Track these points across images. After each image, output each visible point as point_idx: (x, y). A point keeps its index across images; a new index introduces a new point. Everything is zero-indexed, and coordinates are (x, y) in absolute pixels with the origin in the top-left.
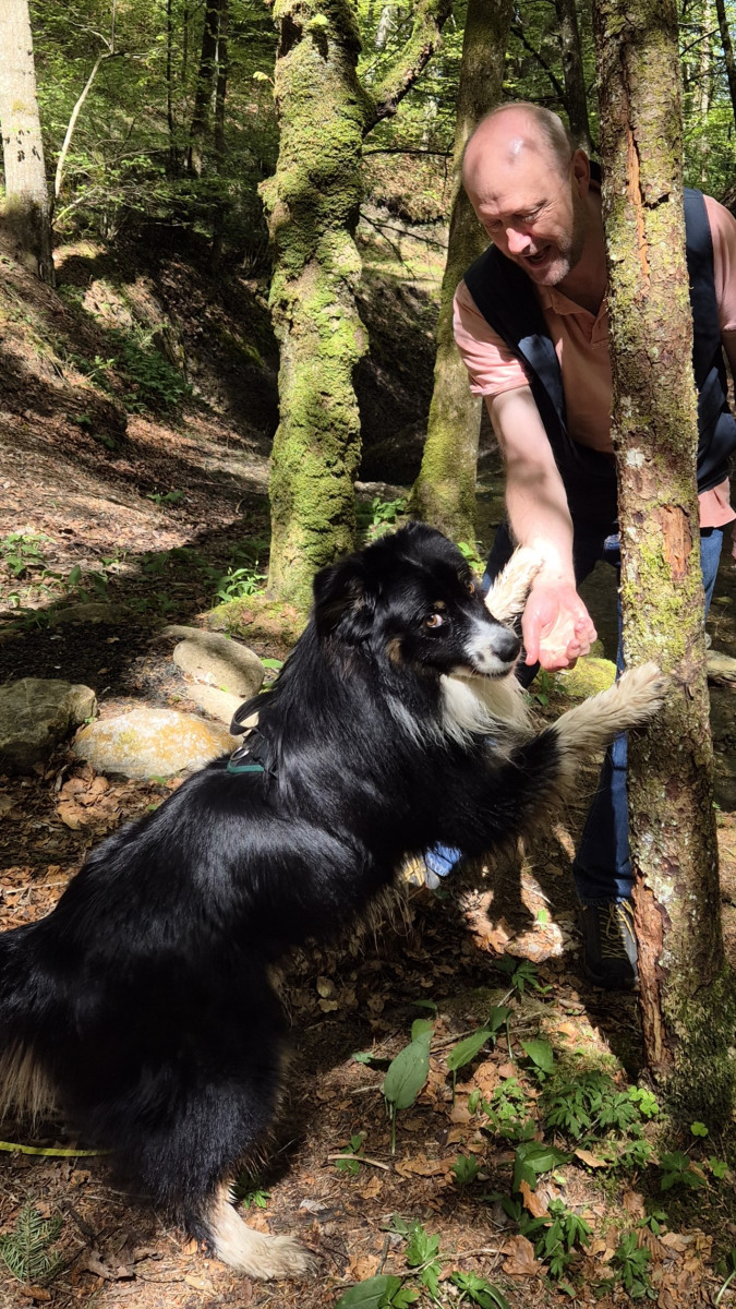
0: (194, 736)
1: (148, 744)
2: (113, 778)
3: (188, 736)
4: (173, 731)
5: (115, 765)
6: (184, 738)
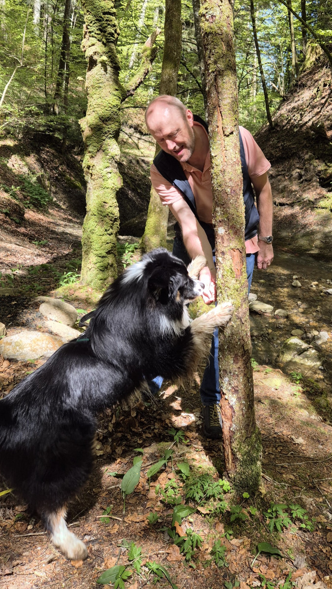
0: (47, 342)
1: (27, 346)
2: (11, 360)
3: (44, 342)
4: (38, 340)
5: (13, 356)
6: (42, 343)
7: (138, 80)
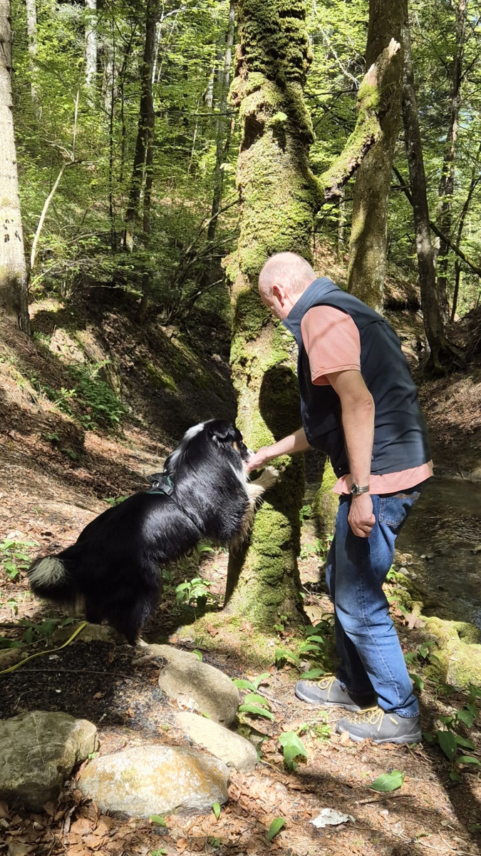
0: (188, 773)
1: (147, 782)
2: (115, 817)
3: (182, 773)
4: (168, 768)
5: (118, 804)
6: (179, 776)
7: (350, 163)
